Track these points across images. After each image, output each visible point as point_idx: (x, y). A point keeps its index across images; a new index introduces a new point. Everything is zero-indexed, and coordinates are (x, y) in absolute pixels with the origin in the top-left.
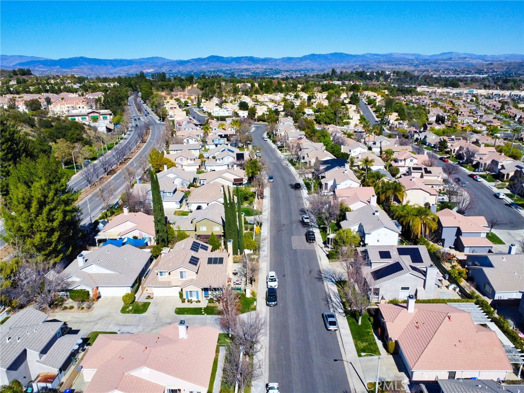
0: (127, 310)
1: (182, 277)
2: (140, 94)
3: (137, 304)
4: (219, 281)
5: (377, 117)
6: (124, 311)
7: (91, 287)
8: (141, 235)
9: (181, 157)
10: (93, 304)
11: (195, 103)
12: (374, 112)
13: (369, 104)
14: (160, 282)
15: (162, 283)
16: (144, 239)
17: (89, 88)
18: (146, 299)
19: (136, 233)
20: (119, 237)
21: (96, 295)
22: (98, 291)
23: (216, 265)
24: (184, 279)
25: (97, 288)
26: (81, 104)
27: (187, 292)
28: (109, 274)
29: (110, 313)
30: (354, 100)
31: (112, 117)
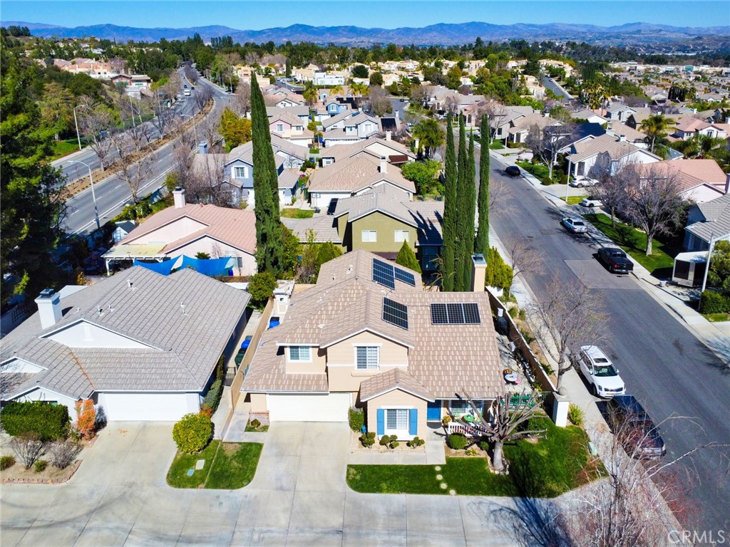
0: (190, 473)
1: (362, 363)
2: (194, 65)
3: (221, 450)
4: (482, 378)
5: (571, 93)
6: (178, 476)
7: (73, 395)
8: (216, 250)
9: (280, 123)
10: (80, 448)
11: (281, 72)
12: (563, 86)
13: (552, 76)
14: (290, 377)
15: (297, 380)
16: (224, 260)
17: (117, 54)
18: (248, 429)
19: (206, 247)
20: (163, 255)
21: (89, 420)
22: (96, 407)
23: (461, 326)
24: (370, 371)
25: (94, 397)
26: (101, 67)
27: (380, 412)
28: (134, 352)
29: (131, 485)
30: (531, 69)
31: (150, 84)
